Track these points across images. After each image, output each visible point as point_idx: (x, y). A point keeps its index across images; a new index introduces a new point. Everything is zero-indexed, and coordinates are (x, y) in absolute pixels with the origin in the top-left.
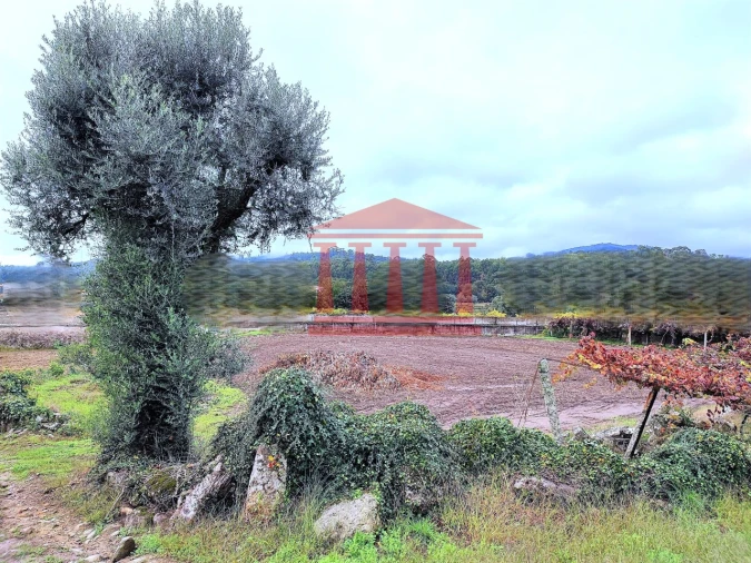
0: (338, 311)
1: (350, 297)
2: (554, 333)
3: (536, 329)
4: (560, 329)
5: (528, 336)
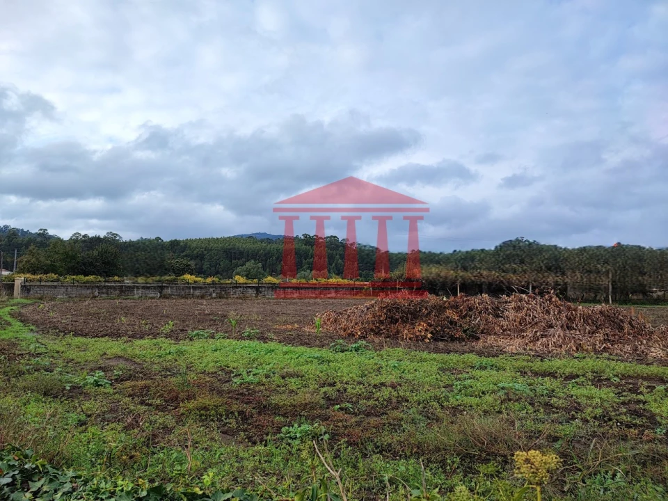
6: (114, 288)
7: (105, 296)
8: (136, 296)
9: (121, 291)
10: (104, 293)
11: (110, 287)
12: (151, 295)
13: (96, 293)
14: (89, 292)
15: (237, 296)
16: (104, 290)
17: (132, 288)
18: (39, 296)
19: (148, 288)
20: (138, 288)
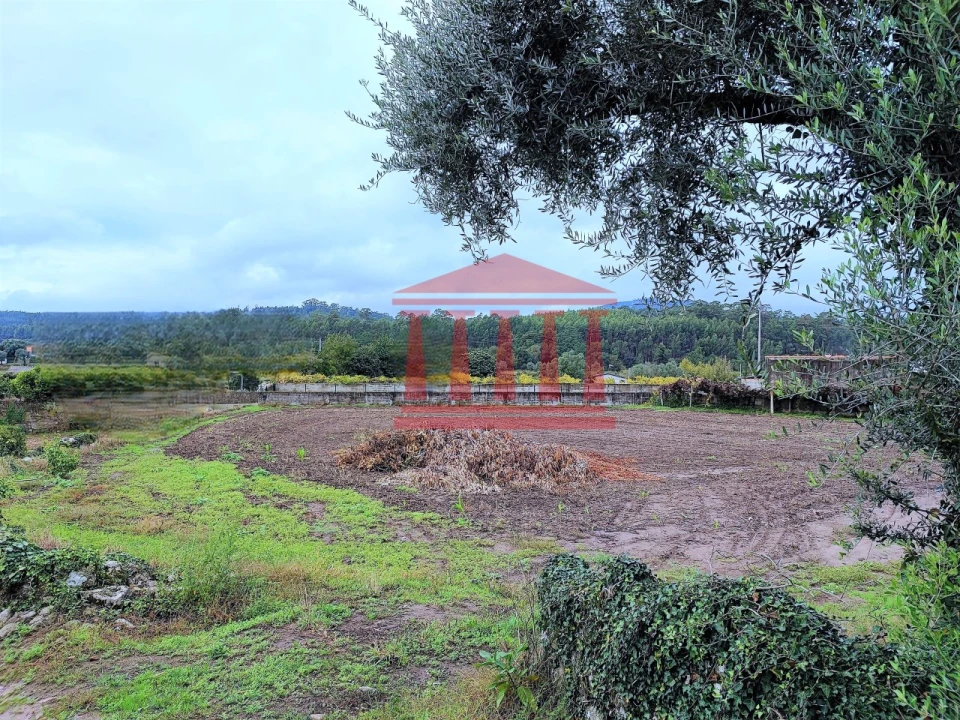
0: (356, 378)
1: (367, 361)
2: (665, 401)
3: (641, 397)
4: (676, 396)
5: (631, 406)
6: (344, 394)
7: (336, 403)
8: (367, 404)
9: (352, 398)
12: (383, 403)
13: (327, 401)
14: (320, 398)
16: (335, 398)
17: (363, 395)
18: (274, 403)
19: (379, 394)
20: (369, 394)
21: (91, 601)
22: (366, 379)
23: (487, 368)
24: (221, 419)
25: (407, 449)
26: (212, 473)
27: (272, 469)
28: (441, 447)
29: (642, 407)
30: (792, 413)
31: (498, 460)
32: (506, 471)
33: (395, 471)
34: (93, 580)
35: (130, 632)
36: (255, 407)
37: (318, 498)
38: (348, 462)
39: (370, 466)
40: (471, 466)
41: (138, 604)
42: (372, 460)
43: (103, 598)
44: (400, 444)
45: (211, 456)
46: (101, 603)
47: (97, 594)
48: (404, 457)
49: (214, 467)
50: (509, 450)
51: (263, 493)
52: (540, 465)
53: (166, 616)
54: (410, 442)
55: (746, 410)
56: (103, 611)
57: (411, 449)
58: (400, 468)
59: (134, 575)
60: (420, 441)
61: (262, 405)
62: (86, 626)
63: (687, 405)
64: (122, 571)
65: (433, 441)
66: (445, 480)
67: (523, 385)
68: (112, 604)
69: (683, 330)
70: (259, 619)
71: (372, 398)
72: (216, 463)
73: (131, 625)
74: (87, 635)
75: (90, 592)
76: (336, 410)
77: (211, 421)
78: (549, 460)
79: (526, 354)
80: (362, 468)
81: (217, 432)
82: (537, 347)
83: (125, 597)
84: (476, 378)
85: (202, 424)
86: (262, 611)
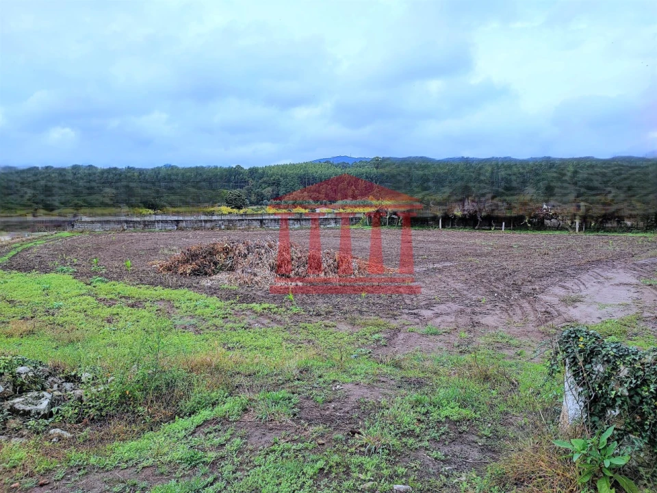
6: (139, 222)
7: (132, 229)
8: (157, 229)
9: (145, 225)
10: (131, 227)
11: (136, 222)
12: (169, 228)
13: (125, 227)
15: (244, 227)
16: (131, 225)
17: (154, 222)
18: (81, 230)
19: (166, 222)
20: (158, 222)
21: (14, 412)
22: (151, 211)
23: (239, 204)
24: (40, 243)
25: (217, 258)
26: (54, 283)
27: (108, 277)
28: (245, 256)
29: (355, 227)
30: (452, 228)
31: (293, 262)
32: (300, 271)
33: (210, 275)
34: (10, 389)
35: (70, 443)
36: (66, 234)
37: (162, 297)
38: (169, 269)
39: (188, 271)
40: (272, 268)
41: (69, 411)
42: (189, 268)
43: (28, 408)
44: (210, 253)
45: (46, 270)
46: (26, 414)
47: (19, 403)
48: (215, 264)
49: (52, 278)
50: (300, 255)
51: (111, 296)
52: (324, 265)
53: (102, 419)
54: (218, 252)
55: (423, 227)
56: (32, 422)
57: (220, 258)
58: (215, 273)
59: (46, 378)
60: (226, 251)
61: (71, 231)
62: (16, 441)
63: (385, 225)
64: (36, 376)
65: (237, 251)
66: (257, 279)
67: (269, 214)
68: (39, 414)
69: (367, 177)
70: (205, 414)
71: (160, 224)
72: (52, 275)
73: (67, 435)
74: (22, 454)
75: (10, 402)
76: (134, 234)
77: (32, 244)
78: (331, 261)
79: (262, 194)
80: (181, 274)
81: (41, 252)
82: (270, 189)
83: (52, 404)
84: (235, 210)
85: (25, 246)
86: (202, 405)
